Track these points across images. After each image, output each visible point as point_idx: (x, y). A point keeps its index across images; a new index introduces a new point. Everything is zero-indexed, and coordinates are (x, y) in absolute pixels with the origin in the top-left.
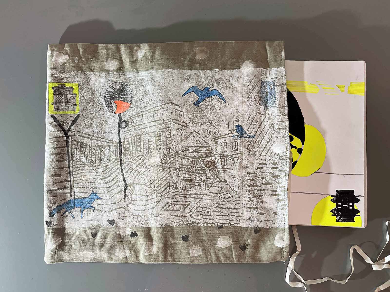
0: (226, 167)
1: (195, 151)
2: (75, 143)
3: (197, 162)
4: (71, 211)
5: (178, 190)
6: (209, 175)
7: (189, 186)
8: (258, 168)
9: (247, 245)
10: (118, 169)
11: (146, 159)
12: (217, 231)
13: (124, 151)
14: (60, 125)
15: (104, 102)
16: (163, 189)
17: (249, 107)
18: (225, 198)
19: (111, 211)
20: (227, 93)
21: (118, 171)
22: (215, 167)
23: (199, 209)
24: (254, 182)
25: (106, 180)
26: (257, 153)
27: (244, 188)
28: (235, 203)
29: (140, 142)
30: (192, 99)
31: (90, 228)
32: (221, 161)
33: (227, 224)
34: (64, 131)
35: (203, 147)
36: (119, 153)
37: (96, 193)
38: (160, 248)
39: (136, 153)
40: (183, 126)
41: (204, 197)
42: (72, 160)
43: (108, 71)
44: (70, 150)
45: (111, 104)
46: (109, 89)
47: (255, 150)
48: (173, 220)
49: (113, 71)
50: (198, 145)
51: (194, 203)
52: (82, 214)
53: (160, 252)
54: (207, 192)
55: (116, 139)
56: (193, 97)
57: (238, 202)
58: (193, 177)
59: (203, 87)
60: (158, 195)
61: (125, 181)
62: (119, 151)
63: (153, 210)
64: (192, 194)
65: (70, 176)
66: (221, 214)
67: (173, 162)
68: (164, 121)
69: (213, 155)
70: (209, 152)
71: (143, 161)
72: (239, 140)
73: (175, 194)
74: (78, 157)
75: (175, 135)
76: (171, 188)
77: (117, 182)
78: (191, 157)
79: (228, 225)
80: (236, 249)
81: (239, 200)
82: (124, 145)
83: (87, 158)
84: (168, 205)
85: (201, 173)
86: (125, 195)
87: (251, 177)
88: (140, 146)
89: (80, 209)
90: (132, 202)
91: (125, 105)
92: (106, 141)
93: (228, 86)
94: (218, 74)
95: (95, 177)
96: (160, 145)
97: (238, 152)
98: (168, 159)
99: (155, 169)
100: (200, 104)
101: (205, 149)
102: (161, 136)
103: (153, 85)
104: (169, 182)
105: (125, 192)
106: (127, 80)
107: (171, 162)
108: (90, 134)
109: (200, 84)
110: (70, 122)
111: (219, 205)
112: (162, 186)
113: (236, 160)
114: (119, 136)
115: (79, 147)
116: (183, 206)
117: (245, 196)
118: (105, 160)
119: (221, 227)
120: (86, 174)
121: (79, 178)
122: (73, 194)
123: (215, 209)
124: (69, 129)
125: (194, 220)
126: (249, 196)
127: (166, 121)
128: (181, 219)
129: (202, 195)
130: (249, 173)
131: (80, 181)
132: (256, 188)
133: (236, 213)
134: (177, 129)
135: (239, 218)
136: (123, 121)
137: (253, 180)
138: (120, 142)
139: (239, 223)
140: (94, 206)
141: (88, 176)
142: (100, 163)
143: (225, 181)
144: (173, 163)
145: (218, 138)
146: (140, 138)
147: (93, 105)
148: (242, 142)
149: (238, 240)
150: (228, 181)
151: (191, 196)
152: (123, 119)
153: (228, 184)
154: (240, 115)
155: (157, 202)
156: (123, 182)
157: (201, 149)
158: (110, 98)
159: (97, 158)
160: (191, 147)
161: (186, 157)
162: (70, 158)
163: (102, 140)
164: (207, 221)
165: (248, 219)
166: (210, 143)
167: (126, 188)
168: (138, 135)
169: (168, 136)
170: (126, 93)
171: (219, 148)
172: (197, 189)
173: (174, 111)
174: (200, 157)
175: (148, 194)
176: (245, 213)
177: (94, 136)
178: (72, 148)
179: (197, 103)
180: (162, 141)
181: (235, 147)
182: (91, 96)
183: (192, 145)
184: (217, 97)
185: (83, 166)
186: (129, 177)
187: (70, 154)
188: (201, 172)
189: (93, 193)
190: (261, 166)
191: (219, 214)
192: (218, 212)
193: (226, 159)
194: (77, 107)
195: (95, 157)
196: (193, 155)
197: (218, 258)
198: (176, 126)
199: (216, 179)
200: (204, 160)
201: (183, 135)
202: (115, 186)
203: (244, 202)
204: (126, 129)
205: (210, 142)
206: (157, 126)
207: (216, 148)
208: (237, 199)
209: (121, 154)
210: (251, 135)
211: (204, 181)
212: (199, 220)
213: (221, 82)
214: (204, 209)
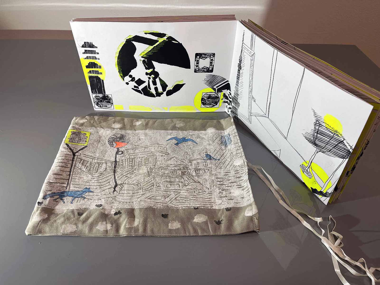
0: (199, 175)
1: (175, 166)
2: (80, 160)
3: (176, 172)
4: (63, 198)
5: (160, 187)
6: (186, 179)
7: (170, 185)
8: (224, 175)
9: (221, 221)
11: (135, 170)
12: (194, 211)
13: (118, 166)
14: (71, 149)
15: (107, 142)
16: (148, 187)
17: (214, 146)
18: (199, 192)
19: (100, 199)
20: (198, 140)
21: (111, 176)
22: (190, 174)
23: (177, 199)
24: (222, 183)
25: (100, 181)
26: (223, 167)
27: (215, 186)
28: (207, 195)
29: (132, 162)
30: (173, 142)
31: (78, 210)
32: (196, 172)
33: (202, 206)
34: (73, 152)
36: (113, 167)
37: (89, 188)
38: (141, 222)
39: (128, 167)
40: (166, 154)
41: (182, 191)
42: (74, 168)
43: (114, 129)
44: (74, 162)
45: (112, 143)
46: (113, 136)
47: (221, 166)
48: (155, 205)
49: (117, 129)
50: (177, 163)
51: (173, 195)
52: (72, 201)
54: (185, 188)
55: (113, 159)
57: (210, 194)
58: (172, 180)
59: (181, 137)
60: (143, 190)
61: (116, 182)
62: (114, 166)
63: (138, 199)
64: (172, 190)
65: (69, 177)
66: (197, 201)
67: (157, 172)
68: (152, 152)
69: (189, 169)
70: (186, 167)
71: (133, 171)
72: (208, 161)
73: (158, 190)
74: (80, 167)
75: (160, 159)
76: (155, 186)
77: (109, 182)
78: (172, 169)
80: (211, 223)
82: (118, 163)
83: (86, 168)
84: (151, 196)
85: (180, 178)
86: (115, 190)
87: (219, 180)
90: (120, 195)
91: (123, 144)
92: (105, 160)
93: (198, 137)
94: (191, 132)
95: (90, 179)
96: (148, 163)
97: (208, 167)
98: (153, 171)
99: (142, 176)
100: (179, 144)
101: (183, 165)
102: (149, 159)
103: (146, 136)
104: (153, 183)
105: (115, 188)
106: (126, 133)
107: (155, 172)
108: (92, 156)
109: (179, 136)
110: (79, 149)
111: (195, 196)
112: (147, 185)
113: (206, 171)
114: (116, 158)
115: (82, 162)
116: (164, 197)
117: (216, 190)
118: (102, 170)
119: (197, 208)
120: (83, 177)
121: (76, 179)
122: (68, 188)
123: (191, 199)
124: (77, 152)
125: (173, 206)
126: (219, 191)
128: (162, 204)
129: (180, 190)
130: (217, 178)
131: (77, 181)
132: (224, 186)
133: (209, 201)
134: (161, 156)
135: (212, 204)
136: (120, 151)
137: (221, 181)
138: (116, 161)
139: (212, 207)
140: (85, 196)
141: (85, 178)
142: (97, 171)
143: (199, 182)
145: (193, 160)
146: (133, 160)
147: (99, 143)
148: (211, 162)
149: (213, 217)
150: (201, 182)
152: (120, 150)
153: (202, 184)
154: (208, 149)
155: (142, 194)
156: (114, 182)
157: (180, 165)
158: (112, 140)
160: (172, 164)
161: (168, 169)
163: (101, 160)
164: (184, 205)
165: (220, 204)
166: (187, 163)
167: (116, 186)
168: (131, 158)
169: (154, 159)
170: (125, 139)
171: (193, 165)
172: (176, 186)
173: (160, 147)
174: (178, 170)
175: (135, 190)
176: (217, 201)
177: (95, 158)
178: (76, 162)
179: (177, 144)
180: (149, 161)
181: (206, 165)
182: (98, 139)
183: (173, 163)
184: (191, 142)
185: (82, 172)
186: (120, 180)
187: (74, 165)
189: (86, 188)
190: (227, 174)
192: (194, 200)
193: (199, 171)
195: (94, 168)
196: (173, 168)
198: (161, 154)
199: (191, 181)
200: (181, 171)
201: (166, 159)
202: (107, 185)
203: (215, 194)
204: (122, 155)
206: (146, 154)
207: (191, 165)
209: (115, 167)
211: (182, 182)
212: (178, 205)
213: (193, 136)
214: (181, 199)
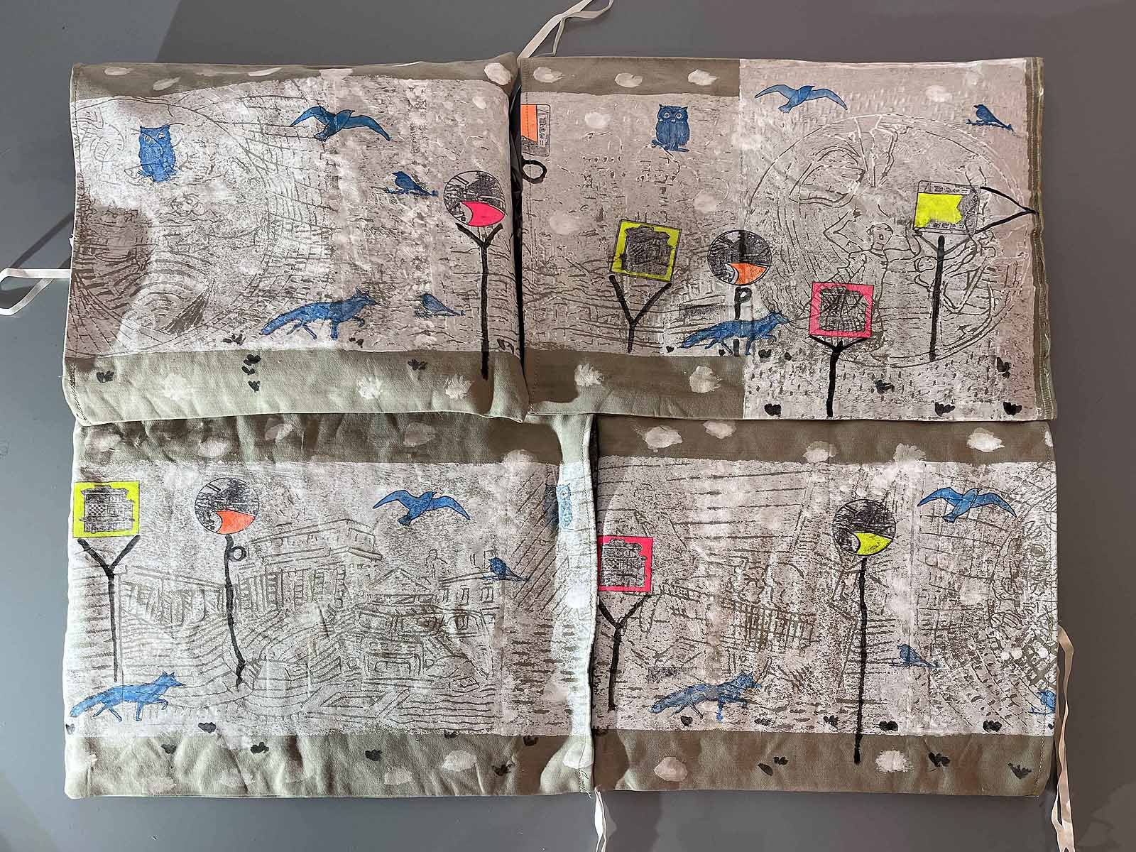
0: (465, 631)
1: (399, 602)
2: (129, 587)
3: (402, 623)
4: (114, 707)
5: (358, 671)
6: (430, 646)
7: (384, 664)
8: (535, 633)
9: (510, 766)
10: (223, 633)
11: (287, 616)
12: (442, 743)
13: (237, 601)
14: (95, 556)
15: (193, 513)
16: (326, 670)
17: (518, 528)
18: (461, 686)
19: (207, 708)
20: (472, 503)
21: (224, 636)
22: (443, 631)
23: (404, 704)
24: (525, 657)
25: (196, 651)
26: (534, 607)
27: (505, 669)
28: (483, 694)
29: (276, 586)
30: (395, 512)
31: (159, 738)
32: (456, 622)
33: (465, 729)
34: (104, 566)
35: (416, 595)
36: (225, 604)
37: (172, 675)
38: (319, 772)
39: (266, 605)
40: (372, 559)
41: (416, 684)
42: (120, 616)
43: (205, 459)
44: (116, 600)
45: (209, 516)
46: (207, 491)
47: (531, 603)
48: (347, 723)
49: (216, 459)
50: (406, 592)
51: (394, 693)
52: (138, 713)
53: (318, 778)
54: (425, 674)
55: (220, 578)
56: (398, 509)
57: (490, 692)
58: (392, 648)
59: (421, 491)
60: (315, 680)
61: (239, 655)
62: (225, 601)
63: (302, 706)
64: (390, 679)
65: (115, 645)
66: (453, 714)
67: (348, 622)
68: (331, 550)
69: (438, 610)
70: (429, 605)
71: (281, 620)
72: (496, 585)
73: (353, 678)
74: (134, 612)
75: (355, 575)
76: (344, 668)
77: (221, 656)
78: (388, 613)
79: (467, 732)
80: (484, 774)
81: (494, 689)
82: (237, 590)
83: (152, 613)
84: (336, 698)
85: (411, 643)
86: (240, 680)
87: (519, 648)
88: (276, 593)
89: (134, 704)
90: (255, 692)
91: (241, 519)
92: (197, 581)
93: (475, 490)
94: (453, 470)
95: (169, 646)
96: (321, 592)
97: (492, 605)
98: (338, 617)
99: (309, 635)
100: (414, 521)
101: (422, 599)
102: (323, 577)
103: (309, 487)
104: (339, 658)
105: (238, 673)
106: (247, 474)
107: (344, 622)
108: (160, 569)
109: (413, 486)
110: (119, 551)
111: (449, 698)
112: (323, 665)
113: (487, 618)
114: (227, 573)
115: (135, 593)
116: (369, 699)
117: (505, 681)
118: (194, 616)
119: (453, 736)
120: (149, 640)
121: (133, 649)
122: (119, 677)
123: (441, 705)
124: (116, 563)
125: (393, 724)
126: (514, 682)
127: (335, 552)
128: (364, 721)
129: (412, 679)
130: (515, 642)
131: (137, 654)
132: (529, 668)
133: (486, 711)
134: (358, 565)
135: (492, 720)
136: (236, 548)
137: (524, 653)
138: (228, 585)
139: (491, 728)
140: (166, 699)
141: (155, 645)
142: (183, 621)
143: (464, 656)
144: (349, 624)
145: (451, 580)
146: (275, 580)
147: (170, 518)
148: (503, 589)
149: (490, 758)
150: (470, 655)
151: (389, 682)
152: (236, 544)
153: (471, 662)
154: (500, 541)
155: (311, 692)
156: (235, 656)
157: (412, 599)
158: (207, 506)
159: (174, 612)
160: (389, 596)
161: (378, 614)
162: (116, 614)
163: (186, 580)
164: (420, 724)
165: (512, 722)
166: (433, 589)
167: (241, 666)
168: (271, 574)
169: (339, 577)
170: (244, 498)
171: (452, 598)
172: (401, 669)
173: (354, 533)
174: (408, 615)
175: (294, 678)
176: (505, 711)
177: (168, 573)
178: (120, 596)
179: (406, 520)
180: (325, 586)
181: (488, 597)
182: (165, 503)
183: (392, 592)
184: (449, 509)
185: (144, 626)
186: (249, 648)
187: (116, 606)
188: (411, 640)
189: (165, 675)
190: (542, 631)
191: (449, 713)
192: (447, 709)
193: (468, 618)
194: (135, 523)
195: (171, 611)
196: (393, 610)
197: (446, 788)
198: (358, 560)
199: (443, 652)
200: (417, 619)
201: (372, 576)
202: (216, 663)
203: (503, 691)
204: (244, 562)
205: (432, 587)
206: (315, 560)
207: (446, 598)
208: (489, 687)
209: (230, 605)
210: (523, 576)
211: (416, 656)
212: (404, 723)
213: (458, 484)
214: (414, 705)
